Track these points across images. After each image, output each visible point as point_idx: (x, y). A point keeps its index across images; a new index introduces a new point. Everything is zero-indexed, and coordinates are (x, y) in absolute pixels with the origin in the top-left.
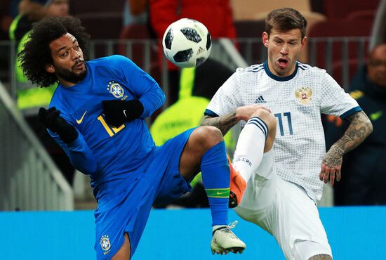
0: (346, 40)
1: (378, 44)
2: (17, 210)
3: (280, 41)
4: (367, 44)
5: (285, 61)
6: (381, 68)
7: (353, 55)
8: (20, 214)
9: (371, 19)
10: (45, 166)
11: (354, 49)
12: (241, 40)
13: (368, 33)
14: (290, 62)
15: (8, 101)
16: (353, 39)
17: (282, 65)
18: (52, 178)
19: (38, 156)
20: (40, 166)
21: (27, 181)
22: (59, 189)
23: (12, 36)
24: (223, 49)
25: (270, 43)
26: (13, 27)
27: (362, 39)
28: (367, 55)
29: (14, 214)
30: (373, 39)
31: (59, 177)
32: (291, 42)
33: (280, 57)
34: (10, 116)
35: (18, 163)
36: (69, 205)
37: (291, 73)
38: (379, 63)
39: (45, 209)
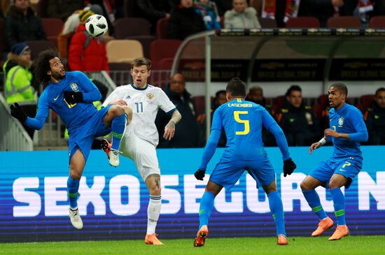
0: (160, 71)
1: (175, 74)
2: (7, 150)
3: (137, 72)
4: (170, 73)
5: (140, 81)
6: (177, 85)
7: (163, 79)
8: (8, 152)
9: (172, 62)
10: (20, 130)
11: (164, 76)
12: (111, 72)
13: (170, 68)
14: (143, 81)
15: (3, 100)
16: (164, 71)
17: (139, 82)
18: (23, 136)
19: (16, 125)
20: (18, 130)
21: (11, 139)
22: (26, 140)
23: (4, 70)
24: (103, 76)
25: (134, 73)
26: (5, 66)
27: (168, 71)
28: (169, 78)
29: (5, 152)
30: (173, 71)
31: (26, 134)
32: (142, 72)
33: (137, 78)
34: (4, 107)
35: (7, 129)
36: (31, 148)
37: (144, 87)
38: (175, 82)
39: (20, 150)
